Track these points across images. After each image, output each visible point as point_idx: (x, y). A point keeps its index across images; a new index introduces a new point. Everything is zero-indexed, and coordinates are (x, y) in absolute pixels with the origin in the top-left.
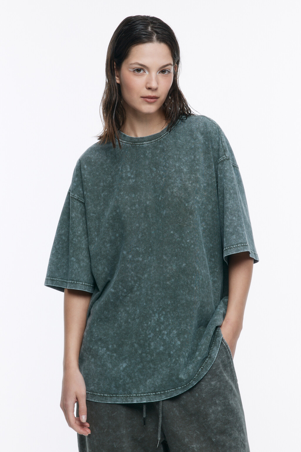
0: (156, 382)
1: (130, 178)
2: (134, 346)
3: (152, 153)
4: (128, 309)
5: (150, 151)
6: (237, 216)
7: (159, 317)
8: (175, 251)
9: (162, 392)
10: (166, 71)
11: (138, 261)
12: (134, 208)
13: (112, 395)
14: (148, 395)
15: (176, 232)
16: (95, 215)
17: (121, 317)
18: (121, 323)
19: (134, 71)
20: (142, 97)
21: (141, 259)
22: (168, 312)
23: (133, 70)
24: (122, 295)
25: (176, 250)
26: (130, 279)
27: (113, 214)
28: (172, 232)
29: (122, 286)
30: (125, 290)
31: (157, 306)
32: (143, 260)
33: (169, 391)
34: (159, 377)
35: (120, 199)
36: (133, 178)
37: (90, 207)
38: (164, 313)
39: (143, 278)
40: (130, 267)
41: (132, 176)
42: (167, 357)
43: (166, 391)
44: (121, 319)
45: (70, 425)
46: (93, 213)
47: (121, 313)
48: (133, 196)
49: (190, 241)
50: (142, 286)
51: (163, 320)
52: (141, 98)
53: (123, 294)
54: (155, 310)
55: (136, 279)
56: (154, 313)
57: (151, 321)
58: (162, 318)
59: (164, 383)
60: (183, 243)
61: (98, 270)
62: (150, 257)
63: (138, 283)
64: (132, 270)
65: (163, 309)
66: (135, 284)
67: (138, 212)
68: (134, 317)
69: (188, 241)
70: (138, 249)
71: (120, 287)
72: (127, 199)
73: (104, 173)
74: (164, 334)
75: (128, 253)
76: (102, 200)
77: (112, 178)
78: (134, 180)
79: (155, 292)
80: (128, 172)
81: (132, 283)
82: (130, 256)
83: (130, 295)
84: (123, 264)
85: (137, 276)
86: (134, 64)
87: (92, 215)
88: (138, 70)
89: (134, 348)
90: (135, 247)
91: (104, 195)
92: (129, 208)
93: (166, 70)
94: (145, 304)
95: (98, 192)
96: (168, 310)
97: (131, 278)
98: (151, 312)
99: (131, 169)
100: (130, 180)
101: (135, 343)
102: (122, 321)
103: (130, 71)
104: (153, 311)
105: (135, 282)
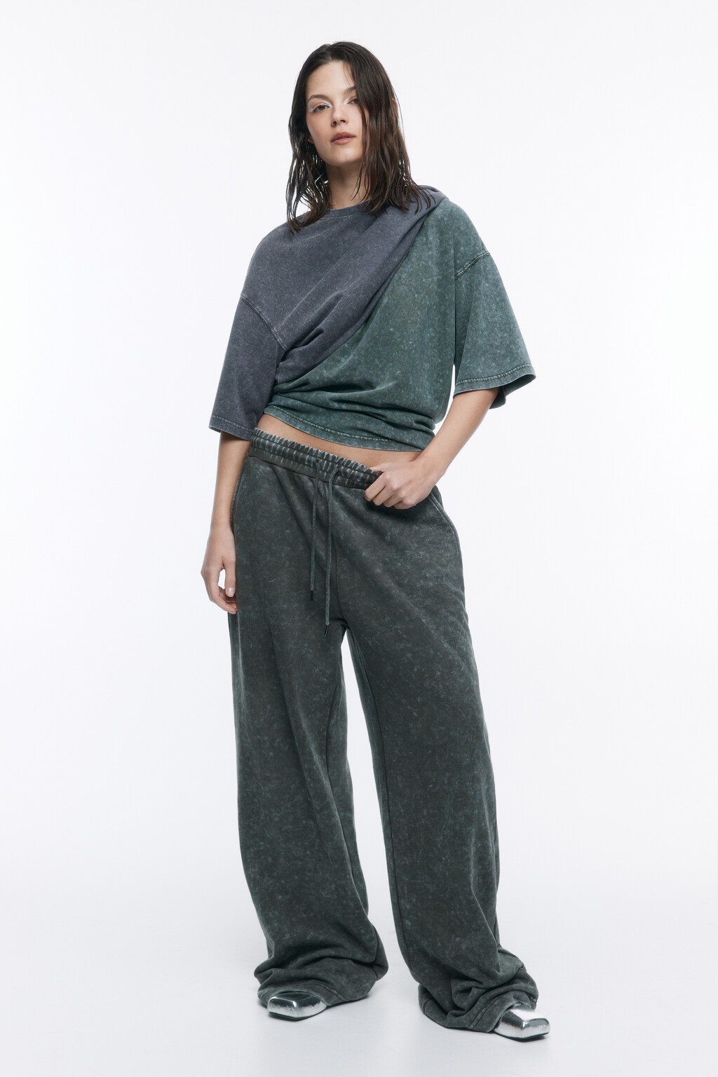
6: (508, 330)
19: (315, 111)
20: (331, 141)
45: (212, 598)
69: (410, 343)
88: (321, 108)
103: (311, 113)
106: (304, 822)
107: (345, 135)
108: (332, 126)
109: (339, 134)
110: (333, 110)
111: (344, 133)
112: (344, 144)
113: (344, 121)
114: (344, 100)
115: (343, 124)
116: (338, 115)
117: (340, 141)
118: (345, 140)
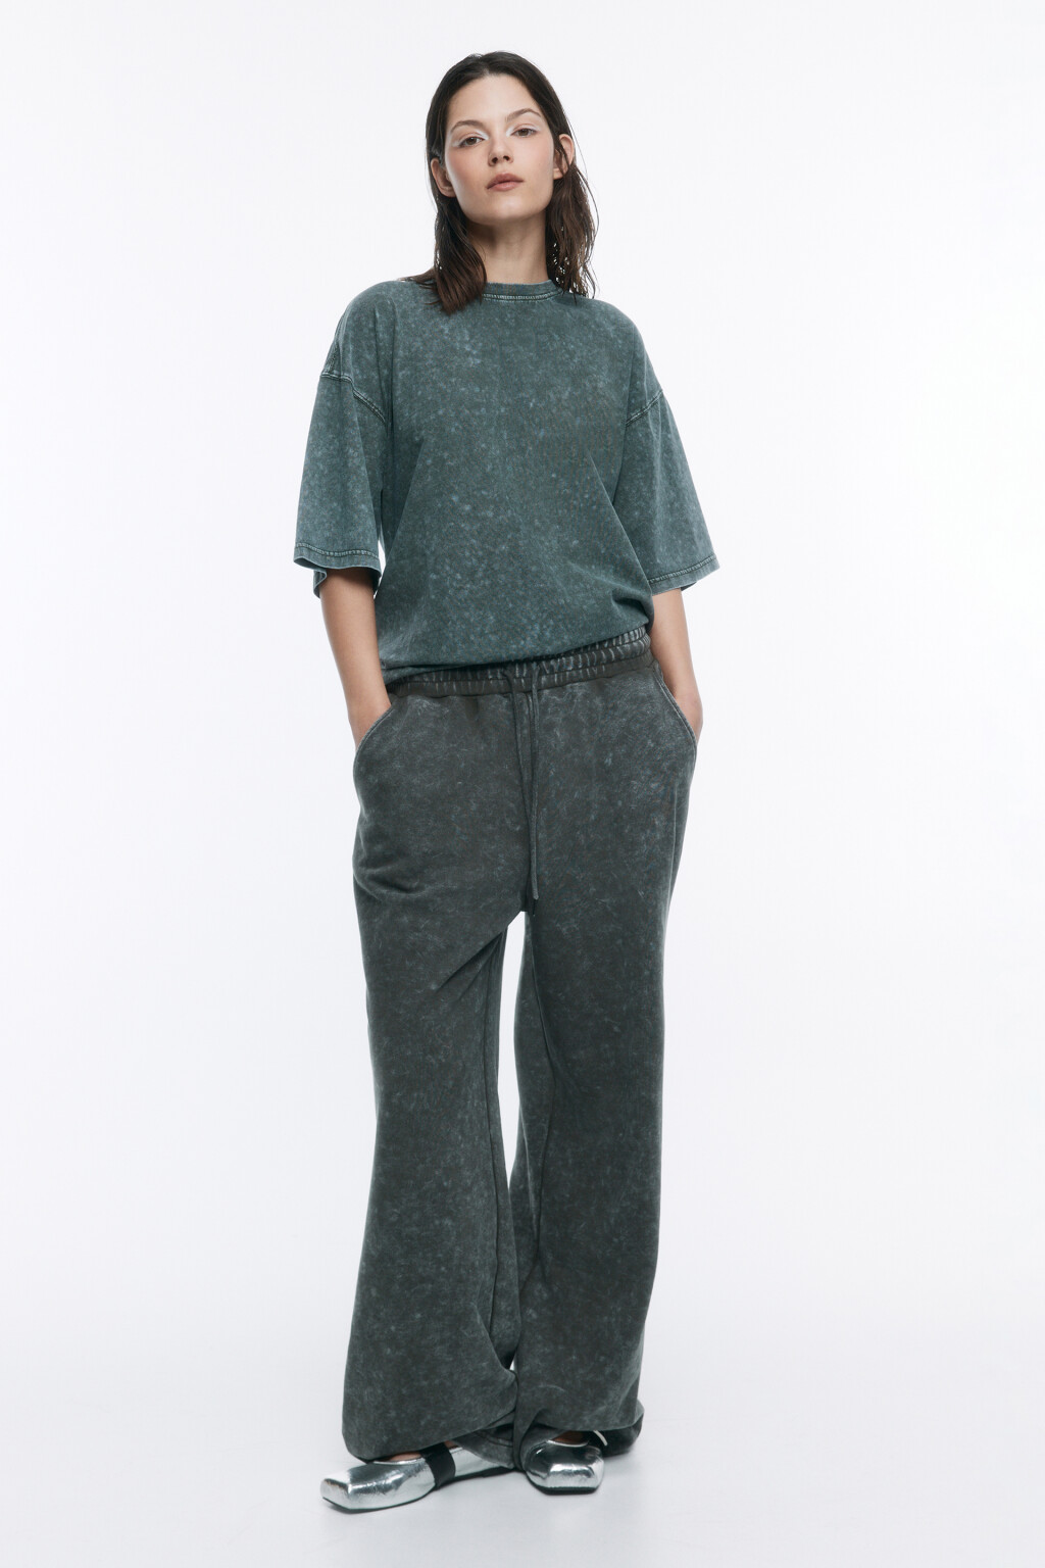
1: (468, 354)
3: (516, 319)
4: (467, 614)
5: (514, 316)
7: (542, 630)
8: (557, 514)
10: (529, 131)
11: (485, 518)
12: (477, 413)
15: (562, 476)
17: (453, 632)
18: (455, 644)
21: (490, 514)
22: (560, 620)
24: (452, 586)
25: (560, 512)
26: (467, 554)
28: (554, 475)
29: (451, 566)
30: (459, 576)
31: (537, 609)
32: (495, 517)
35: (449, 391)
36: (477, 356)
38: (552, 622)
39: (497, 552)
40: (467, 529)
41: (475, 352)
44: (454, 637)
47: (454, 623)
48: (477, 390)
49: (590, 497)
50: (496, 569)
53: (454, 584)
54: (533, 618)
55: (480, 553)
56: (532, 622)
57: (524, 639)
58: (548, 634)
60: (576, 499)
63: (486, 561)
64: (473, 536)
65: (551, 616)
67: (485, 423)
68: (482, 631)
70: (484, 492)
71: (448, 568)
72: (463, 393)
73: (406, 333)
75: (462, 500)
77: (425, 344)
78: (478, 361)
79: (532, 581)
80: (466, 342)
82: (467, 508)
83: (468, 586)
84: (452, 521)
85: (482, 549)
90: (479, 489)
92: (467, 412)
94: (511, 605)
96: (560, 617)
97: (471, 552)
98: (525, 621)
99: (472, 337)
100: (470, 359)
102: (456, 640)
104: (529, 619)
105: (480, 560)
106: (437, 1222)
107: (508, 178)
108: (490, 165)
109: (501, 176)
110: (492, 143)
111: (508, 175)
112: (507, 190)
113: (507, 158)
114: (506, 129)
115: (505, 163)
116: (500, 150)
117: (503, 186)
118: (508, 185)
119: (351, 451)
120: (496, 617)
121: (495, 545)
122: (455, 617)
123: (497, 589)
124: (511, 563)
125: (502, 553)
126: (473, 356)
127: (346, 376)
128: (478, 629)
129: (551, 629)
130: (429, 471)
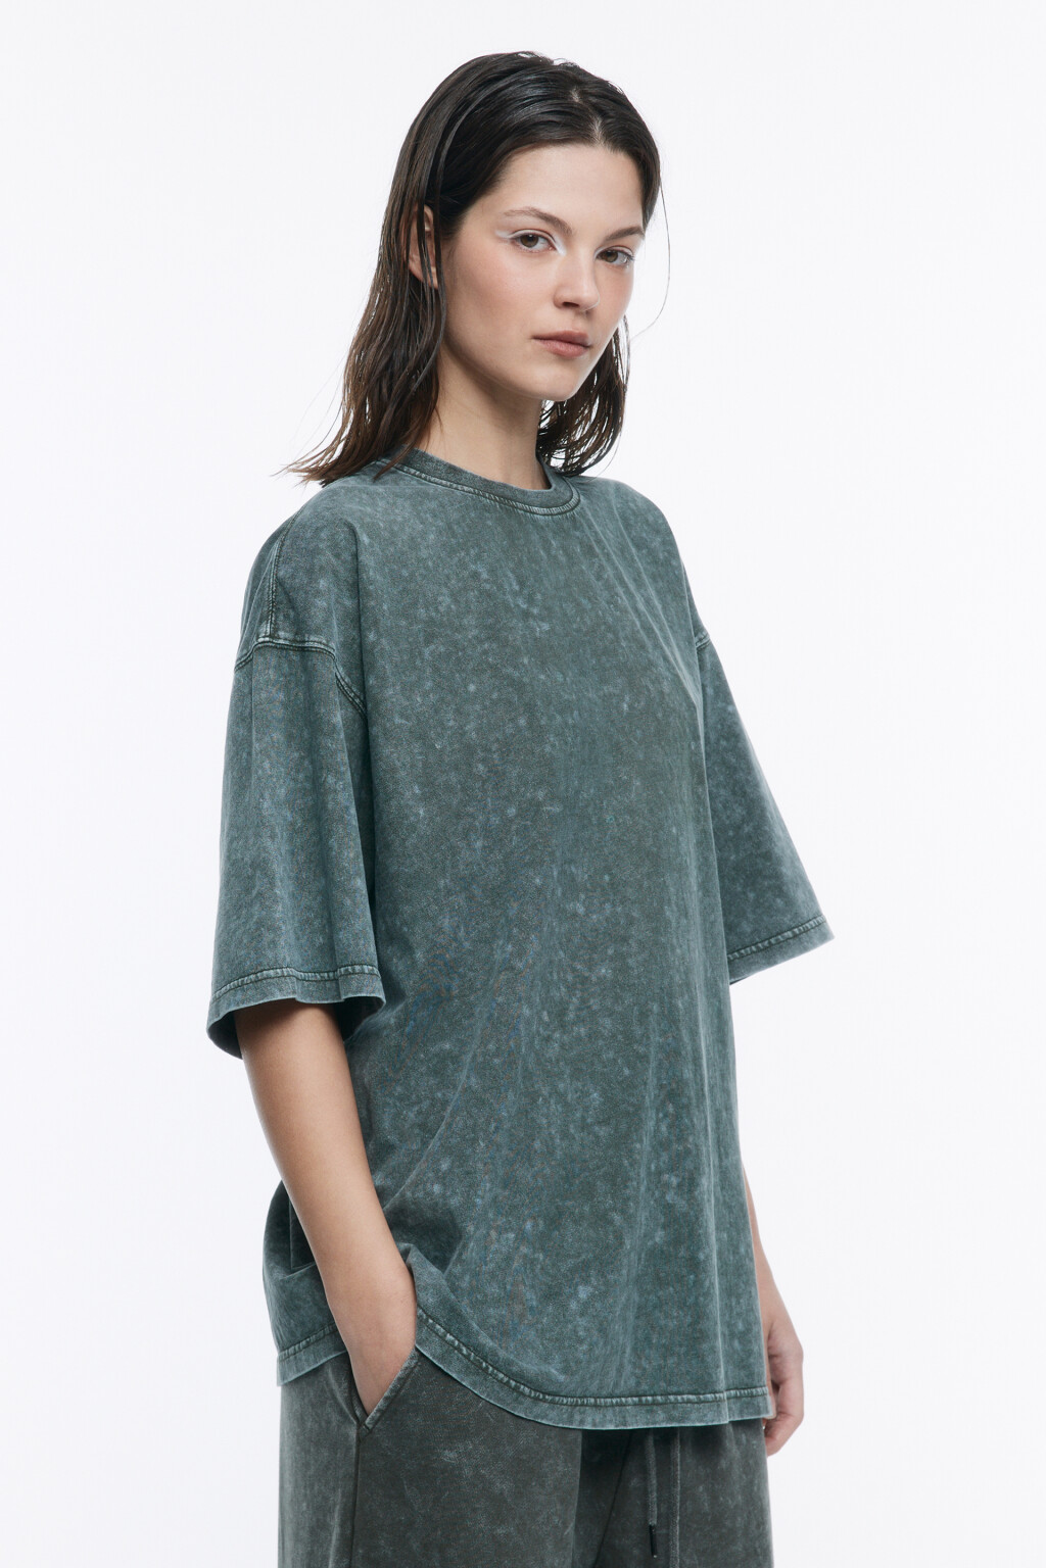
0: (643, 1359)
2: (611, 1222)
4: (561, 1086)
9: (659, 1398)
10: (620, 254)
11: (575, 915)
13: (544, 1394)
14: (622, 1405)
16: (409, 724)
17: (547, 1116)
19: (514, 241)
20: (537, 338)
21: (581, 910)
22: (684, 1106)
23: (512, 236)
27: (504, 731)
31: (655, 1081)
32: (587, 915)
33: (679, 1398)
34: (654, 1341)
36: (541, 618)
37: (391, 692)
39: (594, 979)
41: (535, 611)
42: (684, 1271)
43: (672, 1397)
44: (549, 1125)
46: (402, 716)
47: (546, 1100)
50: (595, 1007)
51: (666, 1134)
52: (533, 341)
53: (540, 1030)
54: (652, 1096)
55: (571, 977)
56: (651, 1104)
58: (664, 1129)
59: (672, 1361)
61: (440, 931)
62: (608, 906)
63: (579, 993)
64: (558, 945)
65: (672, 1096)
66: (570, 997)
67: (579, 738)
68: (585, 1119)
70: (573, 869)
74: (667, 1185)
76: (429, 670)
78: (546, 626)
79: (654, 1030)
81: (563, 994)
83: (559, 1035)
86: (522, 212)
87: (398, 720)
88: (529, 240)
89: (611, 1228)
90: (569, 862)
91: (432, 653)
93: (617, 251)
94: (627, 1072)
95: (411, 640)
96: (684, 1100)
97: (557, 974)
99: (522, 584)
100: (533, 623)
101: (614, 1209)
103: (501, 240)
105: (571, 989)
108: (557, 306)
112: (567, 356)
117: (564, 347)
118: (573, 349)
119: (331, 780)
120: (604, 1093)
121: (591, 965)
122: (545, 1092)
123: (601, 1043)
124: (617, 999)
125: (601, 980)
126: (534, 617)
127: (314, 641)
128: (578, 1115)
129: (668, 1120)
130: (514, 827)
